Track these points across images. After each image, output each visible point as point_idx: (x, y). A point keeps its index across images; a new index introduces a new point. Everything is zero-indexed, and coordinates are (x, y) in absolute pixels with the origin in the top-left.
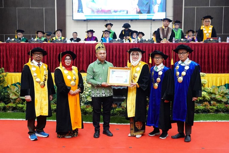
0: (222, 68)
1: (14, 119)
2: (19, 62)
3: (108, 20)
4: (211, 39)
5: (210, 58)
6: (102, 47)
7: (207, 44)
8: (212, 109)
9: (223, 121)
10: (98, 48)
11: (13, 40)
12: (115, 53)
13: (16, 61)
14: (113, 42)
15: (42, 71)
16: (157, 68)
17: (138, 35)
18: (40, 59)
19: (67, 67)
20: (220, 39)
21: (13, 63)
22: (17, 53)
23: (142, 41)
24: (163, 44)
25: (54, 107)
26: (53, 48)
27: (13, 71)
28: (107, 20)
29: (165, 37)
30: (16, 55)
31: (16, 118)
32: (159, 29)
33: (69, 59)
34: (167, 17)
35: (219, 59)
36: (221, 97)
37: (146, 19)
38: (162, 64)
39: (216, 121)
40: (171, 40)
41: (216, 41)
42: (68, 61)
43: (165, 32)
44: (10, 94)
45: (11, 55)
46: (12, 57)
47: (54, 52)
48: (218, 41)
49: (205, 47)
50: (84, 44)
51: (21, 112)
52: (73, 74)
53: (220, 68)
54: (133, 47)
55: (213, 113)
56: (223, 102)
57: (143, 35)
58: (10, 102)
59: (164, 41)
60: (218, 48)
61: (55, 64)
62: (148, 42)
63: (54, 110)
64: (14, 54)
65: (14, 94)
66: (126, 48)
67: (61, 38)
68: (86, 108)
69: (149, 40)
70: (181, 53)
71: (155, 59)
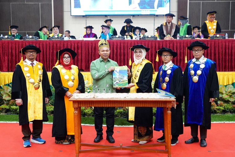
0: (230, 66)
1: (8, 122)
2: (13, 61)
3: (109, 15)
4: (218, 36)
5: (216, 56)
6: (105, 44)
7: (213, 40)
8: (219, 109)
9: (231, 122)
10: (101, 45)
11: (6, 37)
12: (116, 50)
13: (10, 60)
14: (114, 39)
15: (35, 71)
16: (165, 66)
17: (140, 32)
18: (33, 57)
19: (65, 66)
20: (227, 35)
21: (6, 62)
22: (10, 51)
23: (144, 37)
24: (166, 41)
25: (50, 108)
26: (49, 45)
27: (7, 70)
28: (107, 16)
29: (169, 33)
30: (10, 53)
31: (9, 120)
32: (162, 25)
33: (68, 57)
34: (171, 13)
35: (226, 57)
36: (229, 97)
37: (149, 14)
38: (171, 62)
39: (223, 122)
40: (175, 36)
41: (223, 37)
42: (67, 59)
43: (169, 28)
44: (3, 95)
45: (5, 53)
46: (5, 56)
47: (51, 50)
48: (225, 38)
49: (211, 44)
50: (83, 41)
51: (15, 114)
52: (71, 73)
53: (227, 66)
54: (135, 44)
55: (220, 113)
56: (230, 101)
57: (146, 31)
58: (3, 103)
59: (168, 38)
60: (225, 45)
61: (52, 62)
62: (151, 39)
63: (51, 112)
64: (8, 52)
65: (7, 95)
66: (127, 45)
67: (58, 35)
68: (85, 110)
69: (151, 37)
70: (196, 51)
71: (163, 57)
